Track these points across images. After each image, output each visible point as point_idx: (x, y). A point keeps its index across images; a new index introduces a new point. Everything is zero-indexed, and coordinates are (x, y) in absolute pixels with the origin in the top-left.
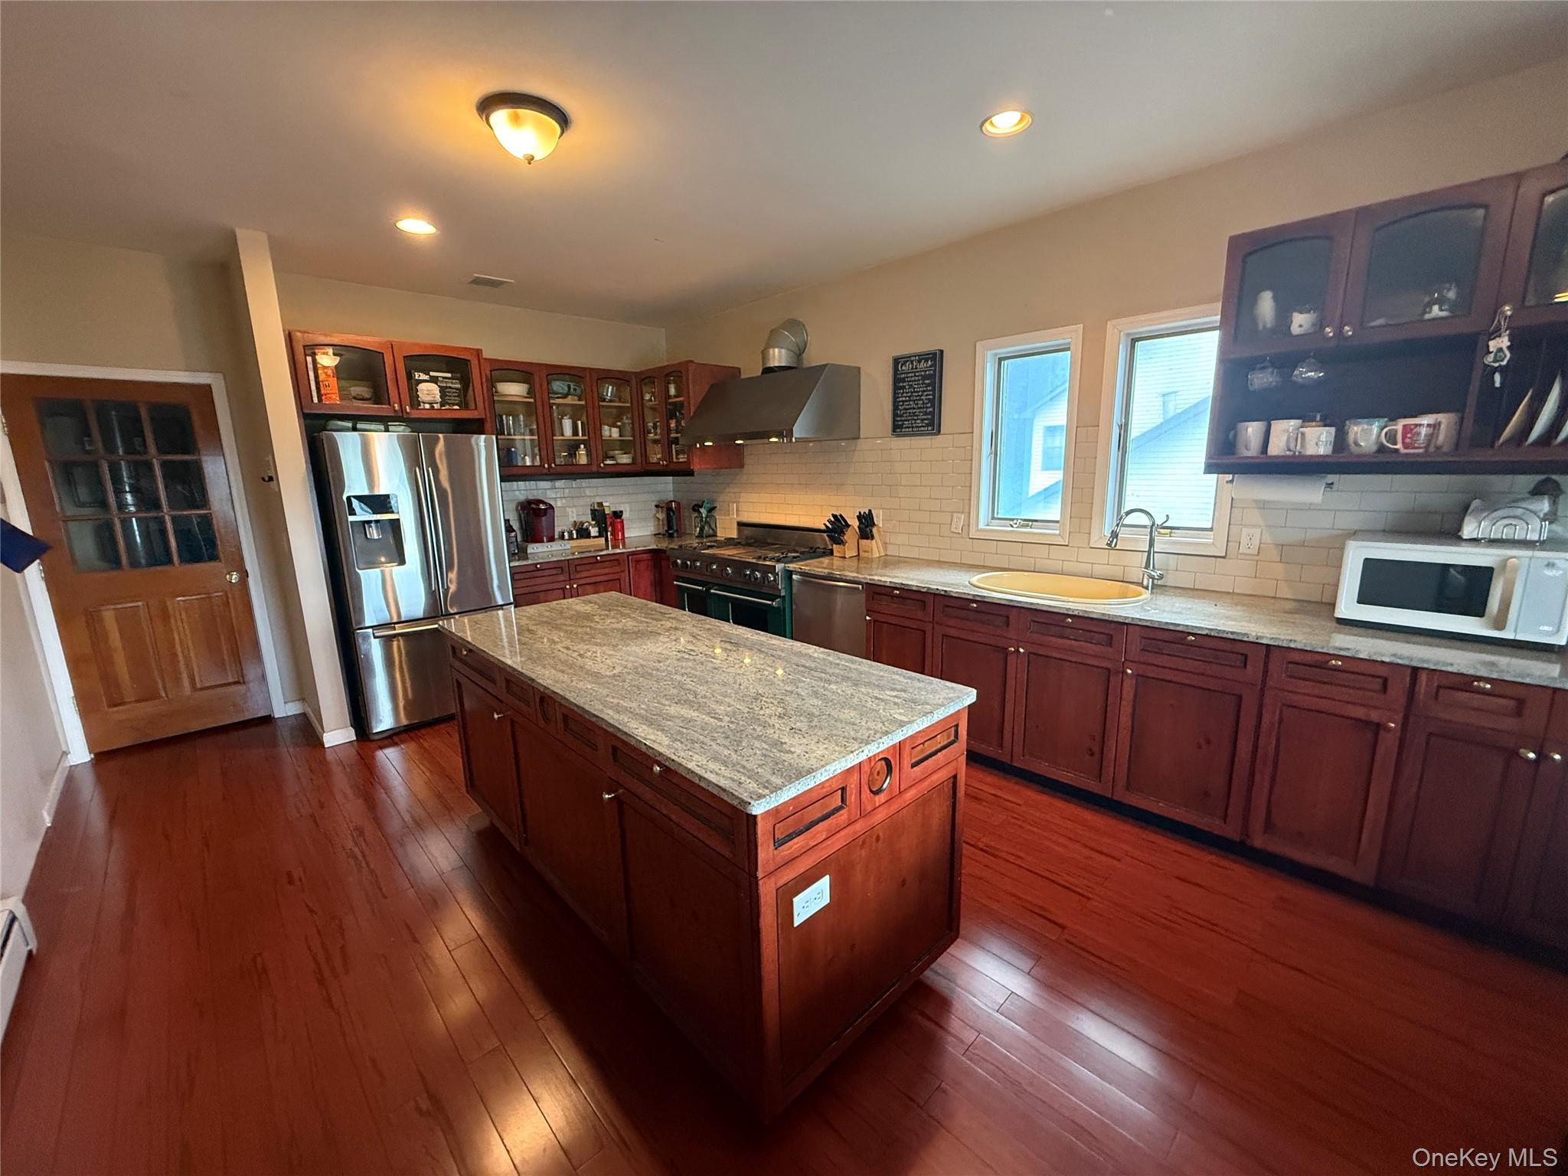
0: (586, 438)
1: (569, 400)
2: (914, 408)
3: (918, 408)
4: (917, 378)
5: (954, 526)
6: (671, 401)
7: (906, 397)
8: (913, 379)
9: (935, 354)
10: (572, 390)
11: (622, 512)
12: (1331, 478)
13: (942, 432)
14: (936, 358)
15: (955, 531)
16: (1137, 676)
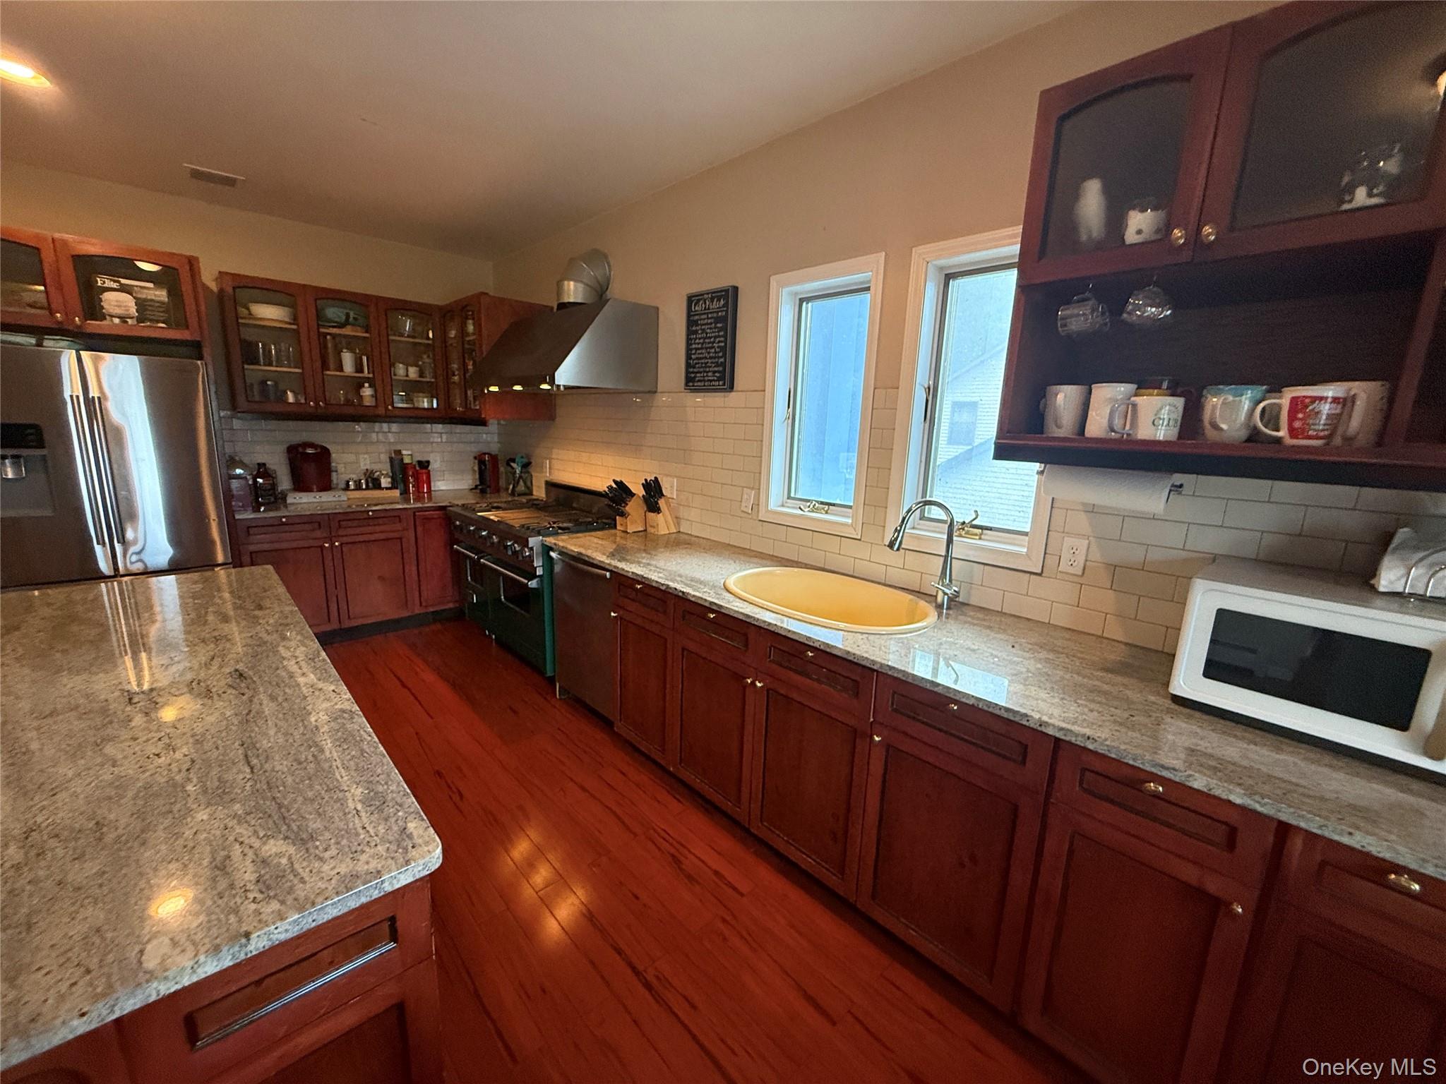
0: (371, 376)
1: (348, 331)
2: (706, 358)
3: (711, 358)
4: (709, 321)
5: (743, 504)
6: (467, 339)
7: (698, 344)
8: (706, 321)
9: (727, 291)
10: (351, 319)
11: (428, 462)
12: (1178, 478)
13: (735, 389)
14: (729, 296)
15: (745, 510)
16: (887, 746)
